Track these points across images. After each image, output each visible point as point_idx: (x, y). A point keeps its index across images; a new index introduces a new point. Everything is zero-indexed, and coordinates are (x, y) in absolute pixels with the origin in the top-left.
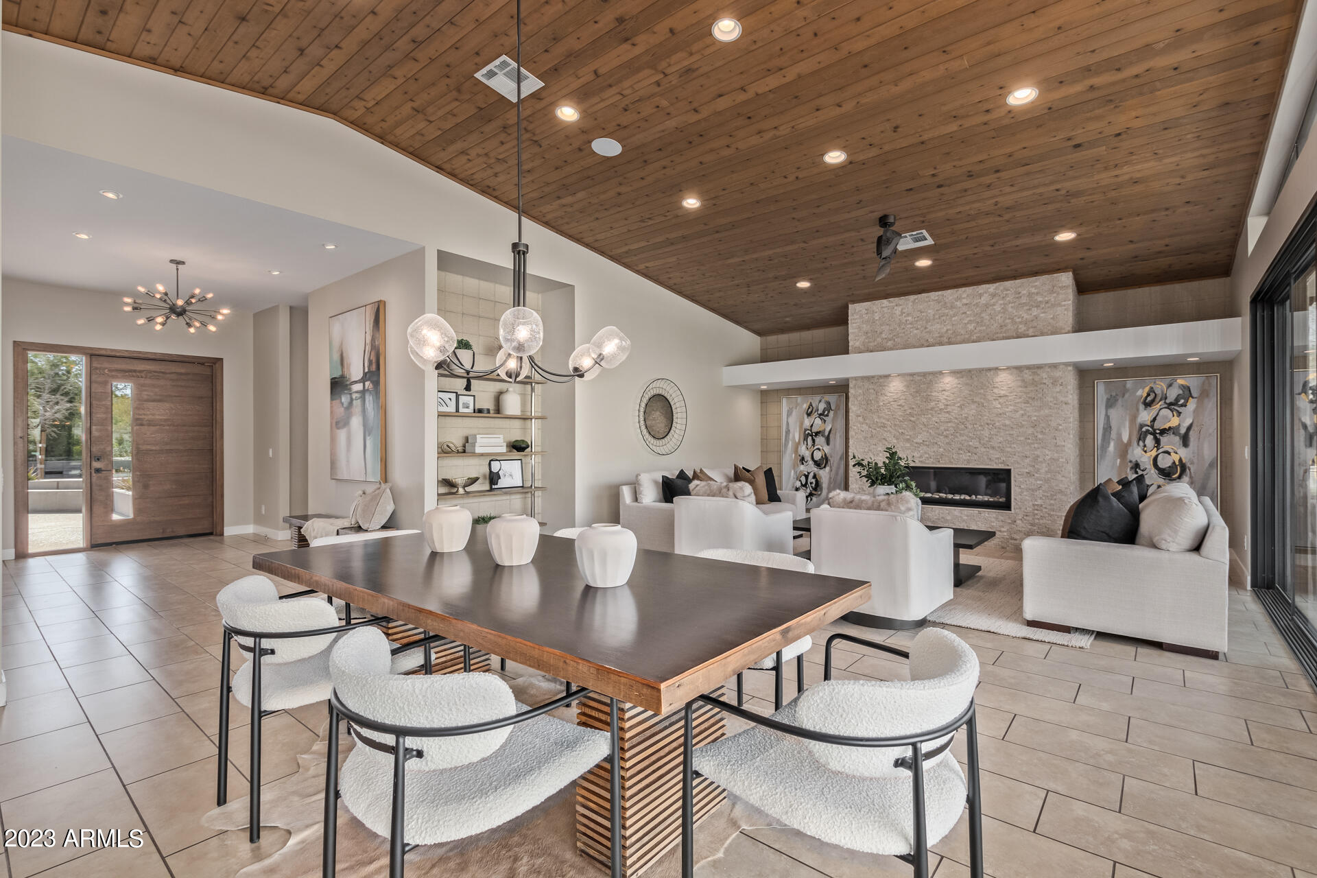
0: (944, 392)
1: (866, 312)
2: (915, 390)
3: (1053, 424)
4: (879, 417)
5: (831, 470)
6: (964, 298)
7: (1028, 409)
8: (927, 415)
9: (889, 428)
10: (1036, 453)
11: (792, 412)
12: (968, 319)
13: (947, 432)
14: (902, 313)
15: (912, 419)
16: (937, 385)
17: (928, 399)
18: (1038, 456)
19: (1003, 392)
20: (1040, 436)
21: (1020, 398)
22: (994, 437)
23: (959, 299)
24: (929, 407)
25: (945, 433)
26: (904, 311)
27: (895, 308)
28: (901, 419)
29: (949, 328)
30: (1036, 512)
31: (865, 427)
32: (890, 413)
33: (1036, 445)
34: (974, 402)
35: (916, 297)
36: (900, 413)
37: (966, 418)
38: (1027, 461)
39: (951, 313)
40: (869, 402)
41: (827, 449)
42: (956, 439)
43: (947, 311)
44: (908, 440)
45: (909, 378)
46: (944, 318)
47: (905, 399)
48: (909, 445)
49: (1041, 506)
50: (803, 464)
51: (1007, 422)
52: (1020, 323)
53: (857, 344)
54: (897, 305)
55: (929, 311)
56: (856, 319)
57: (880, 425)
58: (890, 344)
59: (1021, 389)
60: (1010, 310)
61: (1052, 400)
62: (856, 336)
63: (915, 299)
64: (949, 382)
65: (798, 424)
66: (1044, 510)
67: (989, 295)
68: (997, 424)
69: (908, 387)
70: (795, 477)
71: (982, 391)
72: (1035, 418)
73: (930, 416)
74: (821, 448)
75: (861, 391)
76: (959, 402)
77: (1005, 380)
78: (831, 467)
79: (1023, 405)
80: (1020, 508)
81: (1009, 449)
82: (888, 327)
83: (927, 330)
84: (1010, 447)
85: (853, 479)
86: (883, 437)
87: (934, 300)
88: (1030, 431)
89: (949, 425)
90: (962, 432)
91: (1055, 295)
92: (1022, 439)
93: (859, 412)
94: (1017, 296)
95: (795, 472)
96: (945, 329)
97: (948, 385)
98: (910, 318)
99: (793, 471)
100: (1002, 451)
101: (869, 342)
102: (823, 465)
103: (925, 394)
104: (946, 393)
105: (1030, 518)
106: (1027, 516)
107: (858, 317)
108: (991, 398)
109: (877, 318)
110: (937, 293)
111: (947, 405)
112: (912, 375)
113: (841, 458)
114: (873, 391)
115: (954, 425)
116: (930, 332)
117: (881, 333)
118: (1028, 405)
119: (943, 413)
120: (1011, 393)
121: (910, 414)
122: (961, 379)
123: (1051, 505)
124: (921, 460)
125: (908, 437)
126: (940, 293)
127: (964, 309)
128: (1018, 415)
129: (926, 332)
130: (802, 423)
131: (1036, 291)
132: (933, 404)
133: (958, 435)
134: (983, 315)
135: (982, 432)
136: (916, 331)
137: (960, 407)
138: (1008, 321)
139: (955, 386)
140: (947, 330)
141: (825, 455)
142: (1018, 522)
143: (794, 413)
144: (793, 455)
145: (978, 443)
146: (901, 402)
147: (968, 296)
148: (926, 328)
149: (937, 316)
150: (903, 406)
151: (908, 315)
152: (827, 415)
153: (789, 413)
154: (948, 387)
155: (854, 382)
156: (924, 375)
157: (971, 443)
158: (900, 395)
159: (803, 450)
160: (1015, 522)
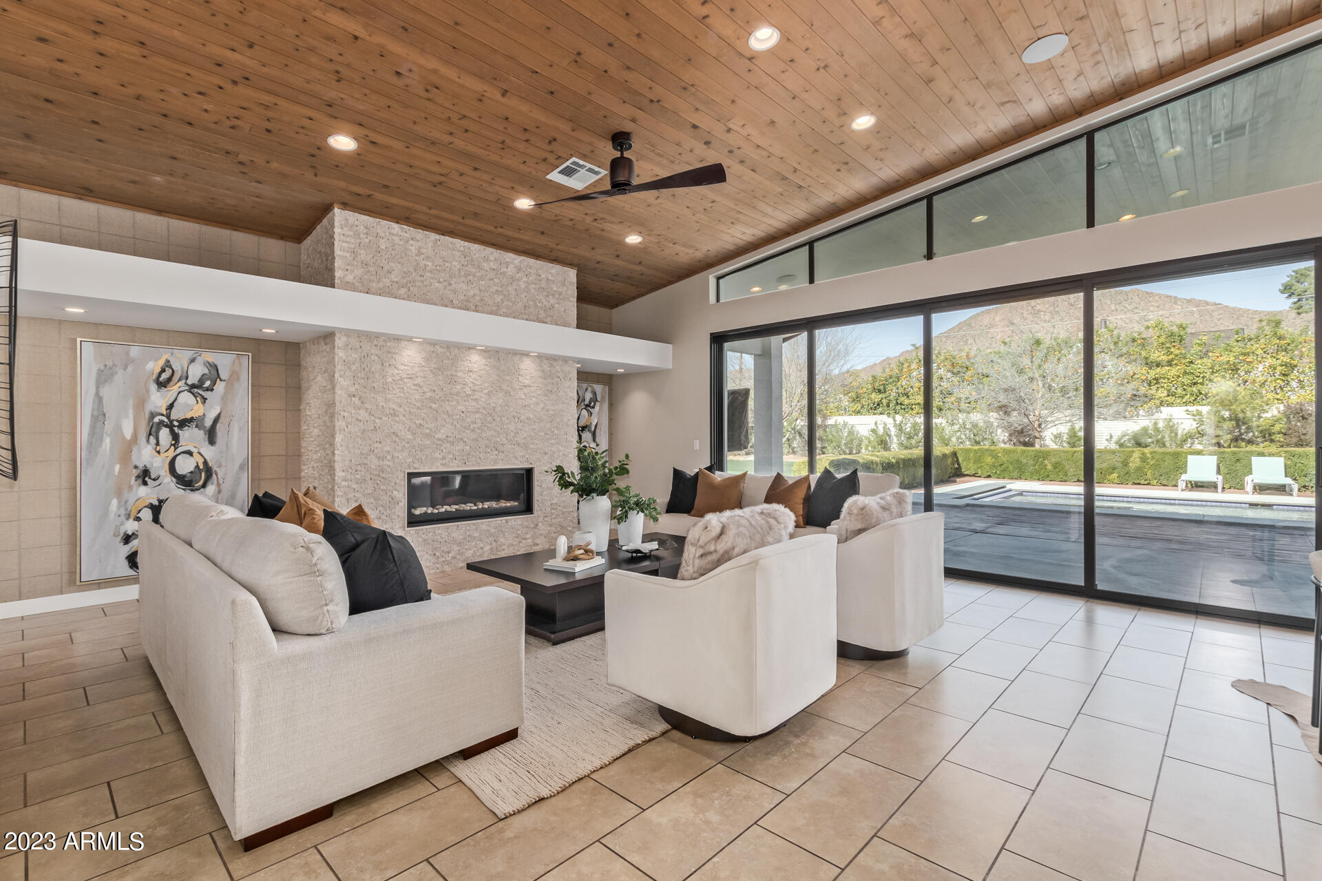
0: (469, 374)
1: (365, 231)
2: (436, 366)
3: (565, 420)
4: (387, 400)
5: (219, 492)
6: (491, 261)
7: (547, 402)
8: (452, 401)
9: (402, 417)
10: (552, 449)
11: (112, 375)
12: (496, 288)
13: (475, 426)
14: (419, 254)
15: (434, 406)
16: (462, 363)
17: (452, 380)
18: (554, 453)
19: (527, 382)
20: (556, 432)
21: (541, 390)
22: (519, 432)
23: (486, 259)
24: (454, 390)
25: (472, 427)
26: (423, 251)
27: (411, 242)
28: (419, 404)
29: (476, 292)
30: (553, 511)
31: (363, 414)
32: (402, 395)
33: (553, 441)
34: (501, 390)
35: (438, 237)
36: (417, 397)
37: (494, 409)
38: (546, 457)
39: (478, 274)
40: (371, 375)
41: (209, 453)
42: (484, 434)
43: (474, 270)
44: (428, 436)
45: (429, 348)
46: (471, 278)
47: (424, 377)
48: (429, 442)
49: (557, 504)
50: (145, 483)
51: (531, 416)
52: (541, 308)
53: (350, 278)
54: (412, 239)
55: (454, 263)
56: (348, 236)
57: (387, 411)
58: (402, 291)
59: (541, 380)
60: (533, 291)
61: (564, 394)
62: (348, 265)
63: (436, 240)
64: (475, 361)
65: (131, 402)
66: (559, 508)
67: (515, 267)
68: (522, 417)
69: (427, 360)
70: (123, 512)
71: (508, 378)
72: (552, 413)
73: (455, 403)
74: (194, 450)
75: (356, 356)
76: (486, 388)
77: (528, 367)
78: (218, 485)
79: (544, 398)
80: (541, 510)
81: (531, 446)
82: (400, 266)
83: (452, 288)
84: (533, 443)
85: (343, 500)
86: (393, 430)
87: (459, 251)
88: (548, 425)
89: (477, 416)
90: (490, 425)
91: (565, 288)
92: (543, 434)
93: (352, 389)
94: (538, 277)
95: (123, 504)
96: (472, 293)
97: (476, 366)
98: (429, 264)
99: (115, 502)
100: (526, 447)
101: (370, 281)
102: (201, 483)
103: (449, 373)
104: (474, 376)
105: (548, 519)
106: (546, 517)
107: (352, 233)
108: (518, 387)
109: (383, 247)
110: (462, 243)
111: (474, 391)
112: (433, 343)
113: (241, 468)
114: (376, 358)
115: (481, 417)
116: (455, 292)
117: (389, 272)
118: (547, 398)
119: (470, 401)
120: (534, 383)
121: (432, 400)
122: (489, 360)
123: (564, 502)
124: (444, 462)
125: (428, 431)
126: (467, 244)
127: (492, 275)
128: (539, 409)
129: (449, 290)
130: (141, 402)
131: (552, 278)
132: (459, 387)
133: (486, 428)
134: (510, 288)
135: (509, 426)
136: (437, 285)
137: (489, 394)
138: (531, 303)
139: (483, 367)
140: (475, 295)
141: (205, 463)
142: (540, 524)
143: (119, 377)
144: (117, 467)
145: (505, 439)
146: (419, 381)
147: (495, 259)
148: (450, 284)
149: (463, 273)
150: (421, 387)
151: (428, 258)
152: (210, 389)
153: (104, 377)
154: (475, 367)
155: (344, 339)
156: (449, 346)
157: (498, 439)
158: (417, 369)
159: (146, 455)
160: (537, 525)
